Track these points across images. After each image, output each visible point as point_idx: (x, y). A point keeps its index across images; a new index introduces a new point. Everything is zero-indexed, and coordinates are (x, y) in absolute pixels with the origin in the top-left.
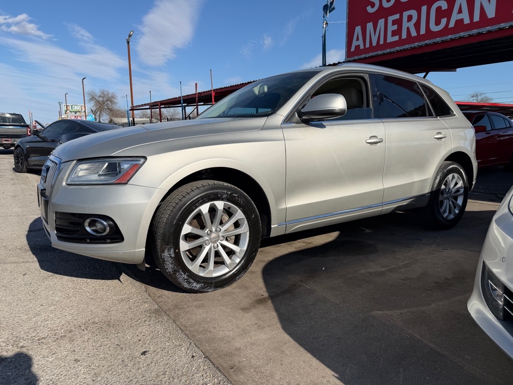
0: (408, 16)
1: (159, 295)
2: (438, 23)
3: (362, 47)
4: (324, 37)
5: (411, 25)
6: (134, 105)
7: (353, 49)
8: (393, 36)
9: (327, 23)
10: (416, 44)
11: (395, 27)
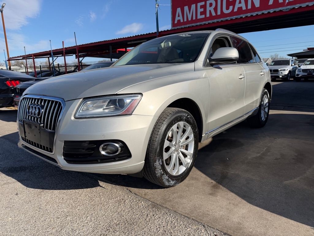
0: (210, 3)
1: (143, 194)
2: (227, 8)
3: (182, 21)
4: (157, 14)
5: (212, 9)
6: (10, 57)
7: (176, 22)
8: (201, 15)
9: (158, 5)
10: (215, 21)
11: (202, 10)
